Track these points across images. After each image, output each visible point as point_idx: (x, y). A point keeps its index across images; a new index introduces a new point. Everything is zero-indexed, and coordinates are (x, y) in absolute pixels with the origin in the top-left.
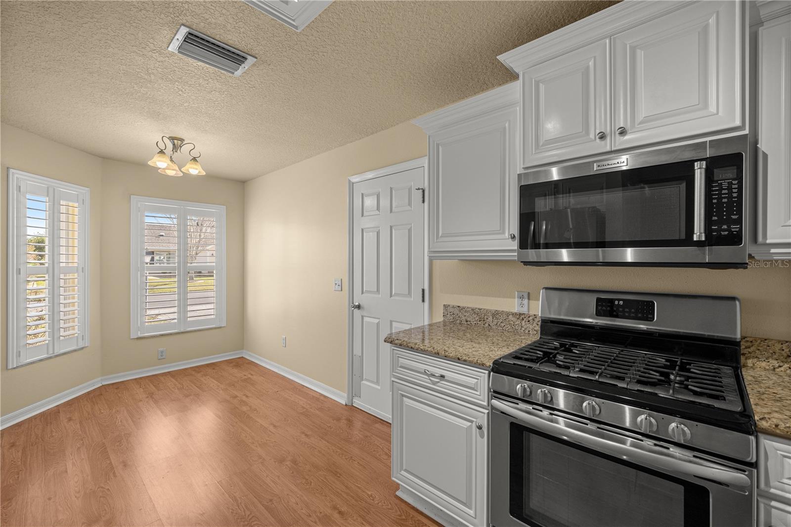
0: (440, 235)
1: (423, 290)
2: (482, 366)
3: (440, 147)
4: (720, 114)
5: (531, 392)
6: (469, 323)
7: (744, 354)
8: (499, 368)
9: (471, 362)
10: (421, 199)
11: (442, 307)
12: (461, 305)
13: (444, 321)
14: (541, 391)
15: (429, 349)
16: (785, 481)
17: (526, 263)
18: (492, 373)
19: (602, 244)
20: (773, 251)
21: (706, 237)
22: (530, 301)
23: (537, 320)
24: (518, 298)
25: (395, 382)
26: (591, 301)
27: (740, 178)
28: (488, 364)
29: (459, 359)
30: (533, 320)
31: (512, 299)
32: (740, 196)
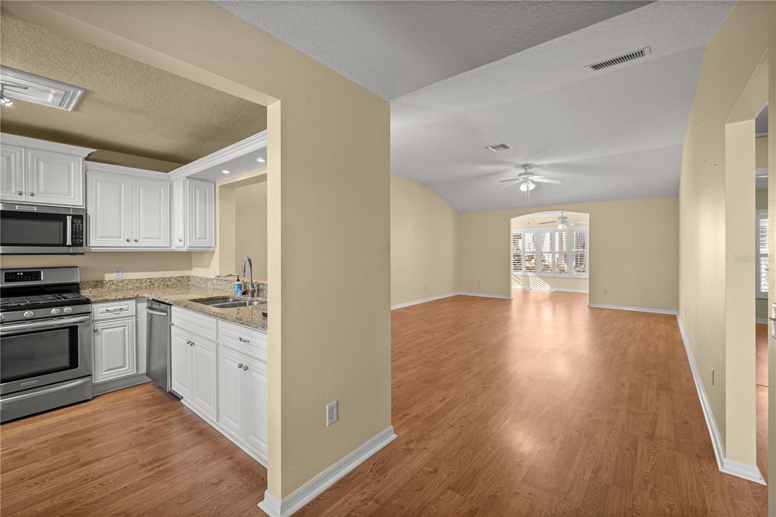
4: (76, 199)
7: (81, 288)
16: (99, 314)
21: (72, 243)
27: (82, 224)
32: (83, 230)
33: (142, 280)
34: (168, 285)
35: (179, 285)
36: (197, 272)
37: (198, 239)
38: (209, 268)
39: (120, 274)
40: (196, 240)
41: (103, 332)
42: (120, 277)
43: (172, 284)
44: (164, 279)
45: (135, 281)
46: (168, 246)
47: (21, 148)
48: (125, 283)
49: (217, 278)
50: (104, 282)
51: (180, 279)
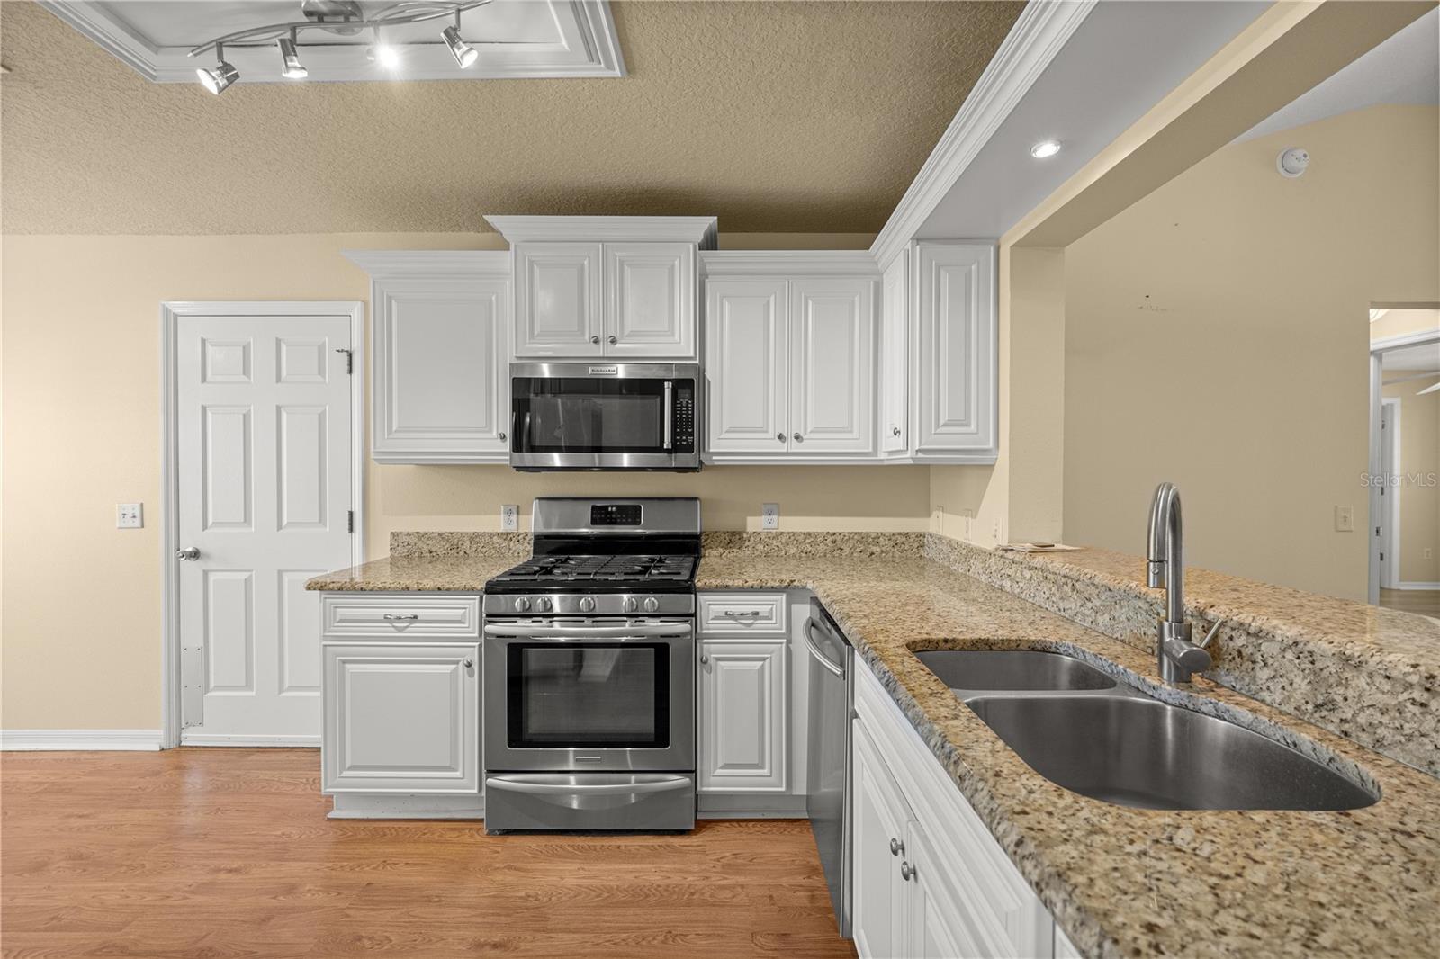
0: (394, 429)
1: (351, 514)
2: (472, 591)
3: (393, 302)
4: (682, 344)
5: (530, 605)
6: (434, 554)
7: (703, 546)
8: (492, 588)
9: (456, 590)
10: (347, 368)
11: (388, 537)
12: (421, 530)
13: (392, 557)
14: (539, 600)
15: (393, 586)
16: (711, 622)
17: (518, 469)
18: (485, 596)
19: (598, 449)
20: (714, 458)
21: (672, 445)
22: (521, 517)
23: (528, 538)
24: (504, 513)
25: (330, 646)
26: (586, 511)
27: (692, 399)
28: (479, 587)
29: (439, 589)
30: (524, 538)
31: (493, 517)
32: (693, 414)
33: (816, 535)
34: (872, 554)
35: (897, 554)
36: (944, 525)
37: (945, 425)
38: (974, 517)
39: (775, 517)
40: (941, 430)
41: (719, 667)
42: (774, 525)
43: (882, 552)
44: (862, 538)
45: (801, 538)
46: (870, 450)
47: (597, 244)
48: (783, 541)
49: (1001, 553)
50: (745, 536)
51: (900, 539)
